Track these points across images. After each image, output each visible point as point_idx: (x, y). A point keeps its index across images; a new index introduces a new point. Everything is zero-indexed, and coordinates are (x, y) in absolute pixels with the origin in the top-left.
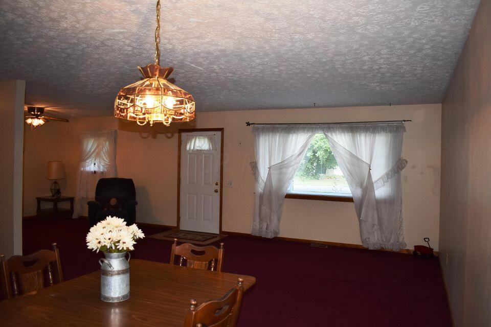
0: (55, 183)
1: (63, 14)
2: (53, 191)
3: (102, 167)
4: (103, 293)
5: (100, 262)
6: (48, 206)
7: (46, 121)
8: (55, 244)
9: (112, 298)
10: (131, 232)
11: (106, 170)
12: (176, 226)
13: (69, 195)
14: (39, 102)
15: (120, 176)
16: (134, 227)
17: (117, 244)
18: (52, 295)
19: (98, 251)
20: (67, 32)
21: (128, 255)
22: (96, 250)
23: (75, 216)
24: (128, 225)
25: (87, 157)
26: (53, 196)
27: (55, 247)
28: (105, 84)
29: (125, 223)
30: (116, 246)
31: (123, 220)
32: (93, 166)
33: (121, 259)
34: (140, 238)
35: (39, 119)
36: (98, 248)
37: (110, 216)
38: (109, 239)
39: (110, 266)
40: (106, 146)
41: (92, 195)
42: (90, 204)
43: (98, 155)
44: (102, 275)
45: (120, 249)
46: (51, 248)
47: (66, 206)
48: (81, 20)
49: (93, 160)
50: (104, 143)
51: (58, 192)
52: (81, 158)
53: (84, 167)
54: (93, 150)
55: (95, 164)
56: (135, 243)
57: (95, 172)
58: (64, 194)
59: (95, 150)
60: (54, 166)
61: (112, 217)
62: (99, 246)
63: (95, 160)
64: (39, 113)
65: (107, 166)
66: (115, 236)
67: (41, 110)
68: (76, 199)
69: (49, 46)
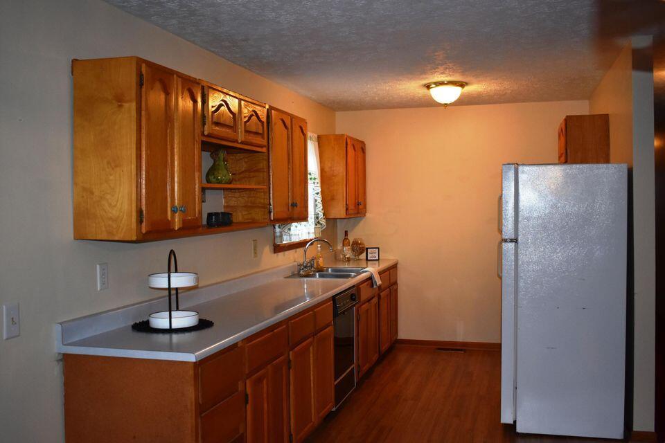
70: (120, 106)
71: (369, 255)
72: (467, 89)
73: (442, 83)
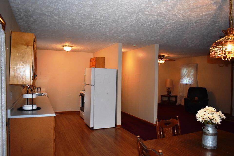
0: (169, 89)
1: (179, 12)
2: (168, 92)
3: (190, 82)
4: (203, 143)
5: (203, 128)
6: (165, 99)
7: (165, 61)
8: (178, 117)
9: (208, 147)
10: (219, 115)
11: (192, 83)
12: (230, 113)
13: (175, 95)
14: (162, 53)
15: (200, 86)
16: (220, 112)
17: (212, 120)
18: (179, 140)
19: (202, 123)
20: (180, 20)
21: (216, 126)
22: (201, 122)
23: (177, 104)
24: (217, 111)
25: (183, 77)
26: (168, 94)
27: (178, 118)
28: (194, 41)
29: (216, 110)
30: (211, 121)
31: (214, 108)
32: (186, 81)
33: (213, 128)
34: (223, 119)
35: (163, 60)
36: (202, 121)
37: (208, 106)
38: (208, 117)
39: (208, 131)
40: (192, 71)
41: (186, 95)
42: (185, 99)
43: (188, 76)
44: (203, 135)
45: (214, 123)
46: (176, 118)
47: (173, 99)
48: (187, 13)
49: (186, 79)
50: (191, 70)
51: (170, 93)
52: (180, 77)
53: (182, 81)
54: (186, 74)
55: (187, 80)
56: (221, 121)
57: (187, 84)
58: (173, 94)
59: (187, 74)
60: (168, 81)
61: (209, 106)
62: (203, 120)
63: (187, 78)
64: (162, 58)
65: (193, 81)
66: (211, 116)
67: (163, 56)
68: (178, 96)
69: (171, 27)
70: (28, 47)
71: (38, 90)
72: (73, 48)
73: (66, 46)
